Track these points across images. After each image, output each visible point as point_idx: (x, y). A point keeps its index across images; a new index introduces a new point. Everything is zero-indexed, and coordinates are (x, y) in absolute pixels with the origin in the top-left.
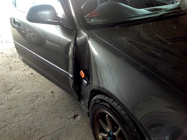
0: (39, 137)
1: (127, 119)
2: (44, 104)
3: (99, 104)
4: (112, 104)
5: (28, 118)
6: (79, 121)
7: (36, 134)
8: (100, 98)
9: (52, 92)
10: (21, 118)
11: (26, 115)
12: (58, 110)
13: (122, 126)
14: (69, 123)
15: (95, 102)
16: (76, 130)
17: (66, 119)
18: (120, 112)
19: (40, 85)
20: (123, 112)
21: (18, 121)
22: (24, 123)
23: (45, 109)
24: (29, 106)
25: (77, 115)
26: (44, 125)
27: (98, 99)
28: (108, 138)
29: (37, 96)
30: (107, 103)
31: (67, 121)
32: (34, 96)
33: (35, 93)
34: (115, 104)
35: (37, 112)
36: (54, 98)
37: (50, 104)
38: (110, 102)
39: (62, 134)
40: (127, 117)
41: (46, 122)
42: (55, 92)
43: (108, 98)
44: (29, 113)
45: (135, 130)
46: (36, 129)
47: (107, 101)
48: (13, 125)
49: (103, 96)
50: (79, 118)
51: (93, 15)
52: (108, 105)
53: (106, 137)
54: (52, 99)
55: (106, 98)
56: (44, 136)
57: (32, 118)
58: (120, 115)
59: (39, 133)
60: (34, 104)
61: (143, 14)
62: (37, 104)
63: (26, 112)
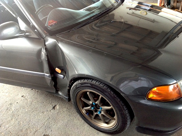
0: (32, 133)
1: (105, 88)
2: (22, 108)
3: (80, 87)
4: (92, 83)
5: (14, 124)
6: (59, 109)
7: (29, 132)
8: (80, 82)
9: (22, 97)
10: (7, 126)
11: (10, 122)
12: (37, 108)
13: (103, 94)
14: (51, 114)
15: (76, 87)
16: (60, 116)
17: (48, 112)
18: (99, 86)
19: (7, 94)
20: (101, 85)
21: (5, 129)
22: (12, 128)
23: (24, 111)
24: (8, 114)
25: (55, 106)
26: (31, 123)
27: (78, 84)
28: (91, 108)
29: (11, 104)
30: (88, 83)
31: (50, 113)
32: (7, 105)
33: (7, 102)
34: (94, 82)
35: (19, 116)
36: (27, 101)
37: (27, 106)
38: (90, 82)
39: (51, 123)
40: (105, 87)
41: (32, 120)
42: (25, 95)
43: (87, 80)
44: (12, 119)
45: (112, 93)
46: (26, 128)
47: (88, 82)
48: (2, 134)
49: (82, 80)
50: (58, 107)
51: (51, 23)
52: (89, 85)
53: (90, 108)
54: (26, 101)
55: (86, 81)
56: (36, 130)
57: (17, 122)
58: (100, 88)
59: (31, 130)
60: (12, 112)
61: (85, 15)
62: (14, 110)
63: (8, 120)
